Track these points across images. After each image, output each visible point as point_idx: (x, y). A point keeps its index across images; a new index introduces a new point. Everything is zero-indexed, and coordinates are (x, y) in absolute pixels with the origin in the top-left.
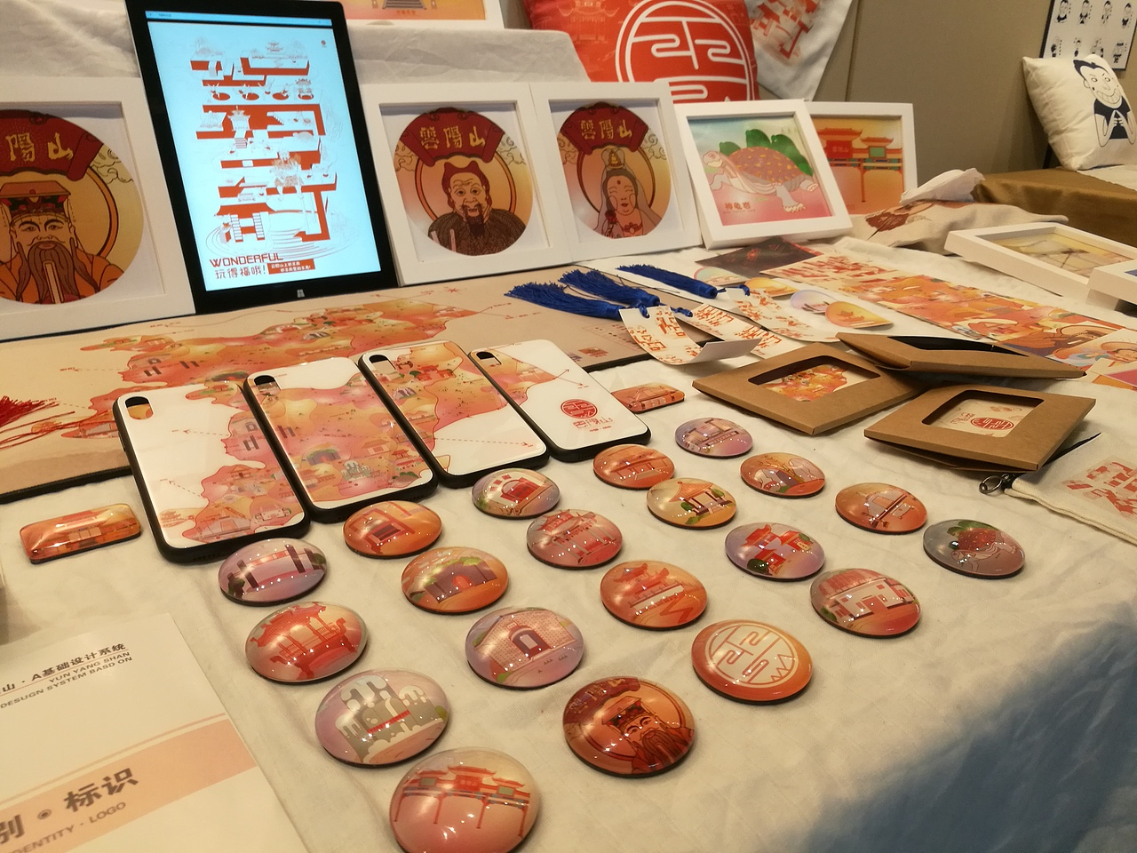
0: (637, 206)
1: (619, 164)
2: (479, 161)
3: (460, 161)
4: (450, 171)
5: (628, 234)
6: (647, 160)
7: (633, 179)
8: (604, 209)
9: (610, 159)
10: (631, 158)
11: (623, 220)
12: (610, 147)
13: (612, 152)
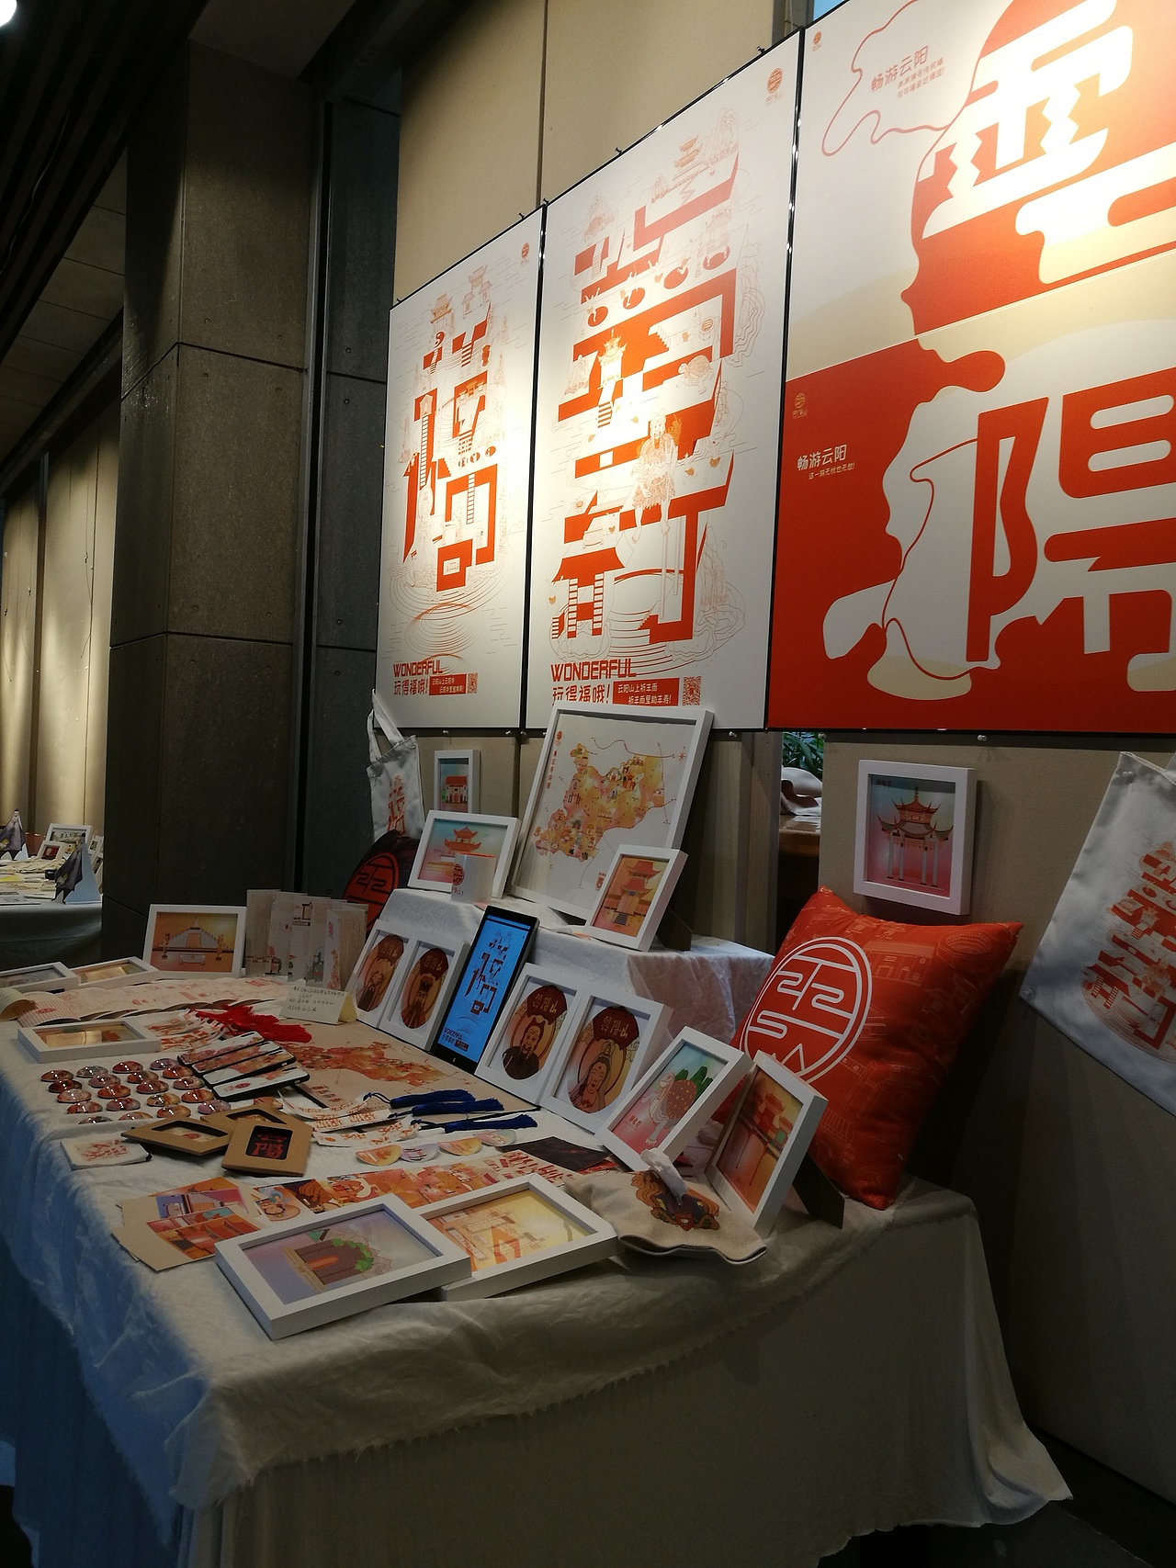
0: (598, 1091)
1: (608, 1055)
2: (547, 1022)
3: (540, 1019)
4: (534, 1023)
5: (581, 1106)
6: (624, 1060)
7: (608, 1069)
8: (581, 1083)
9: (605, 1050)
10: (617, 1053)
11: (586, 1096)
12: (611, 1041)
13: (609, 1045)
